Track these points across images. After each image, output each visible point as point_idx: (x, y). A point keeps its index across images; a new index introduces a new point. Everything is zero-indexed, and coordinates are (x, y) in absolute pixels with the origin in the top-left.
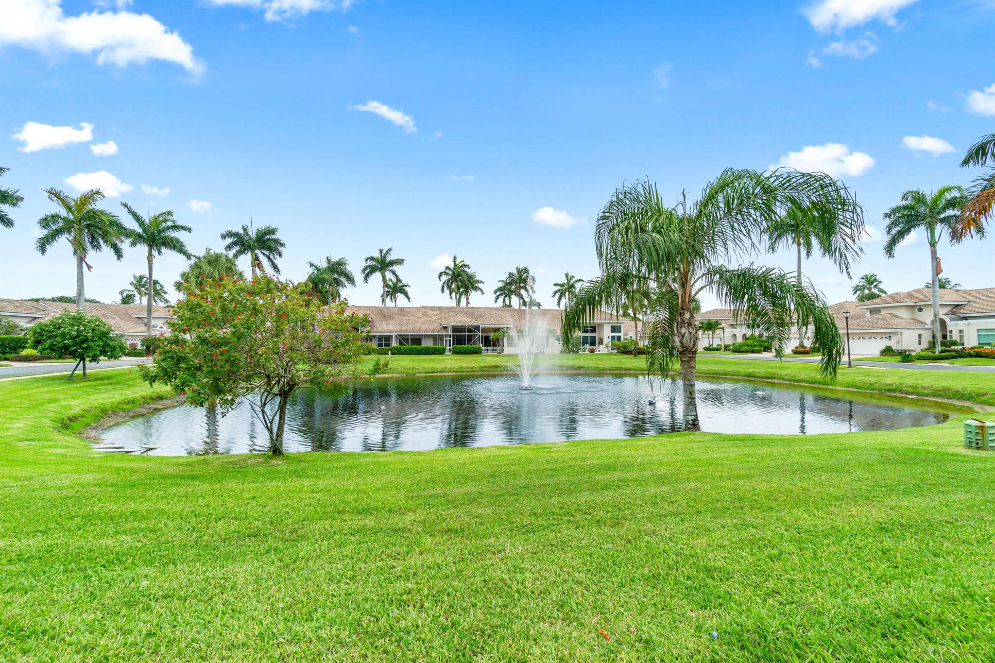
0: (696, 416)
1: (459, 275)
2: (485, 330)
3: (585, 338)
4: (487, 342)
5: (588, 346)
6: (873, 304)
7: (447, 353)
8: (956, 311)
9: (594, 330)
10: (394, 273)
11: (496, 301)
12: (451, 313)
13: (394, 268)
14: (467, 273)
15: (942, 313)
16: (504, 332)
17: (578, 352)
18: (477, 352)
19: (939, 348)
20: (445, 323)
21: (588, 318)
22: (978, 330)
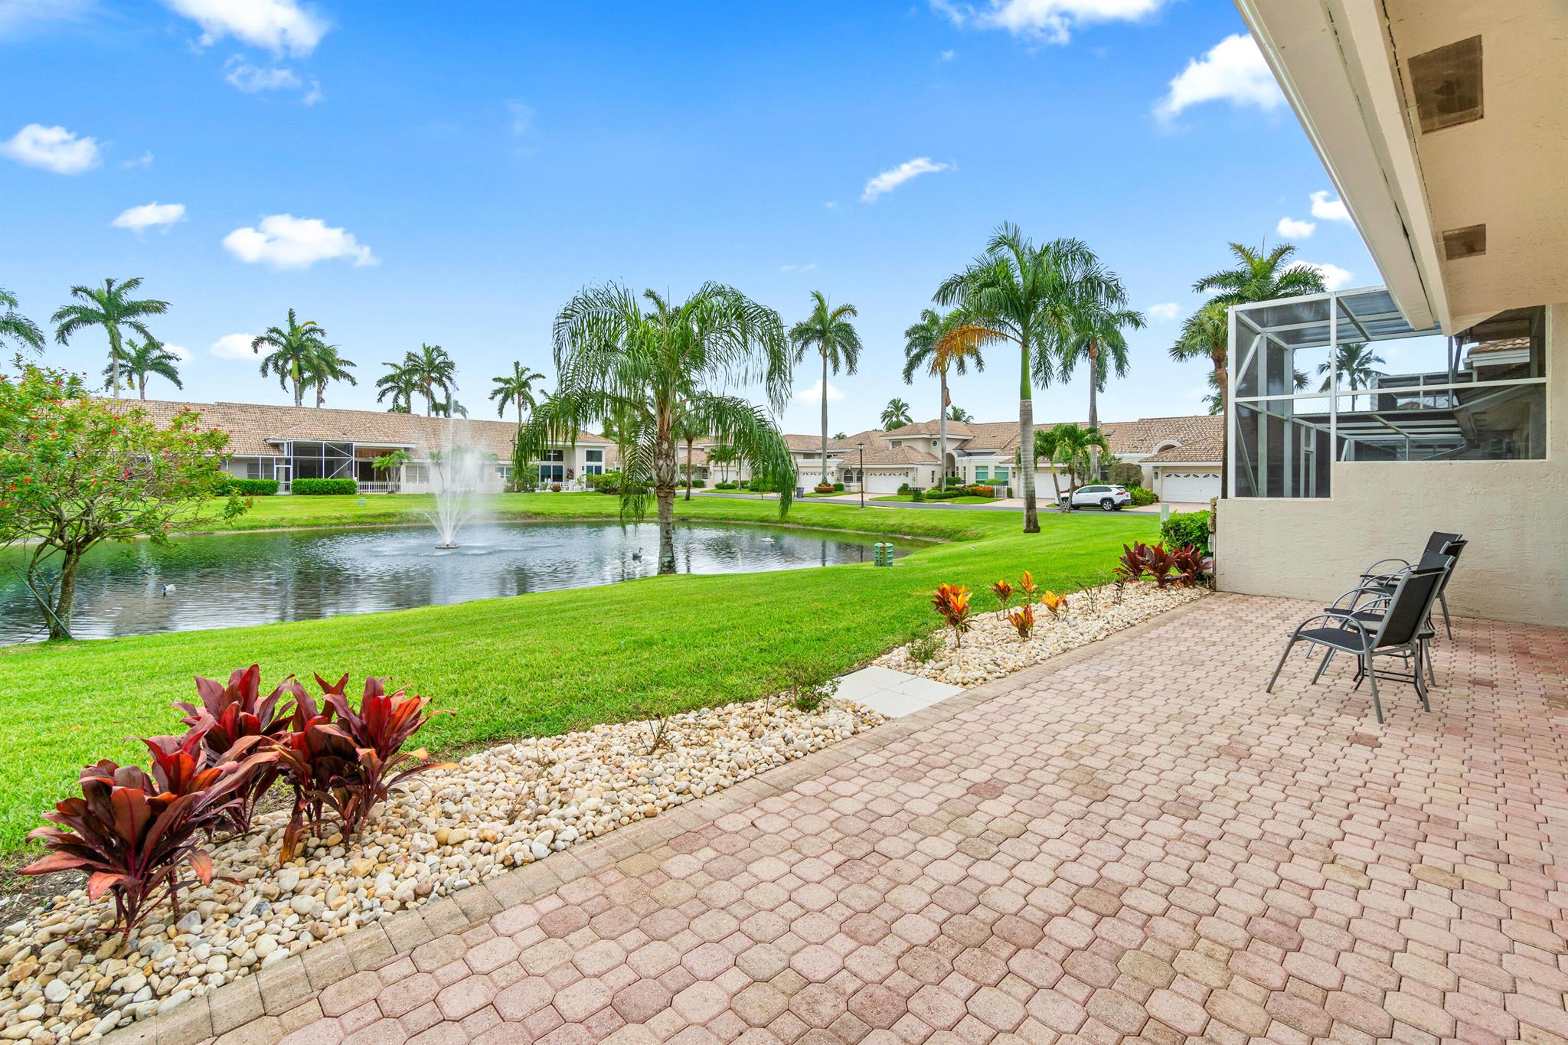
0: (673, 557)
1: (302, 347)
2: (361, 452)
3: (546, 469)
4: (367, 472)
5: (550, 482)
6: (897, 435)
7: (281, 492)
8: (964, 447)
9: (559, 456)
10: (140, 328)
11: (380, 400)
12: (287, 419)
13: (142, 318)
14: (317, 345)
15: (950, 448)
16: (401, 457)
17: (533, 491)
18: (347, 490)
19: (944, 486)
20: (275, 437)
21: (549, 438)
22: (977, 467)
